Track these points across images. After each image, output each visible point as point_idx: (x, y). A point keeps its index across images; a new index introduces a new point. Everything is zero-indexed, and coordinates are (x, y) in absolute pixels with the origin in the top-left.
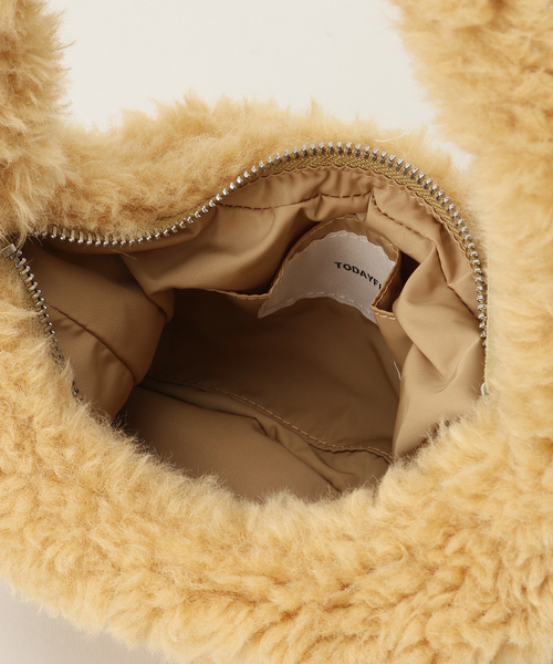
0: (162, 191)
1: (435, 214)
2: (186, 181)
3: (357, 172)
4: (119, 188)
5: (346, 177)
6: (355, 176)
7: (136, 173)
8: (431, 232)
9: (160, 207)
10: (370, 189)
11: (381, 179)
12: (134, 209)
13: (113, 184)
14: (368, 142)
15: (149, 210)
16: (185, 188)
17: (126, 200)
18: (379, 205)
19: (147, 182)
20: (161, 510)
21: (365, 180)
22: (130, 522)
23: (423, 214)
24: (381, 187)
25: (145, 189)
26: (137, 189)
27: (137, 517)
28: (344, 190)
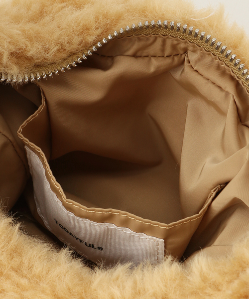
0: (40, 47)
1: (232, 74)
2: (56, 44)
3: (177, 40)
4: (9, 40)
5: (169, 43)
6: (175, 42)
7: (24, 31)
8: (229, 87)
9: (37, 59)
10: (185, 51)
11: (194, 46)
12: (19, 56)
13: (6, 37)
14: (185, 22)
15: (30, 59)
16: (56, 48)
17: (13, 49)
18: (192, 64)
19: (30, 39)
20: (30, 268)
21: (182, 45)
22: (8, 277)
23: (223, 73)
24: (194, 51)
25: (28, 43)
26: (23, 42)
27: (13, 274)
28: (168, 51)
